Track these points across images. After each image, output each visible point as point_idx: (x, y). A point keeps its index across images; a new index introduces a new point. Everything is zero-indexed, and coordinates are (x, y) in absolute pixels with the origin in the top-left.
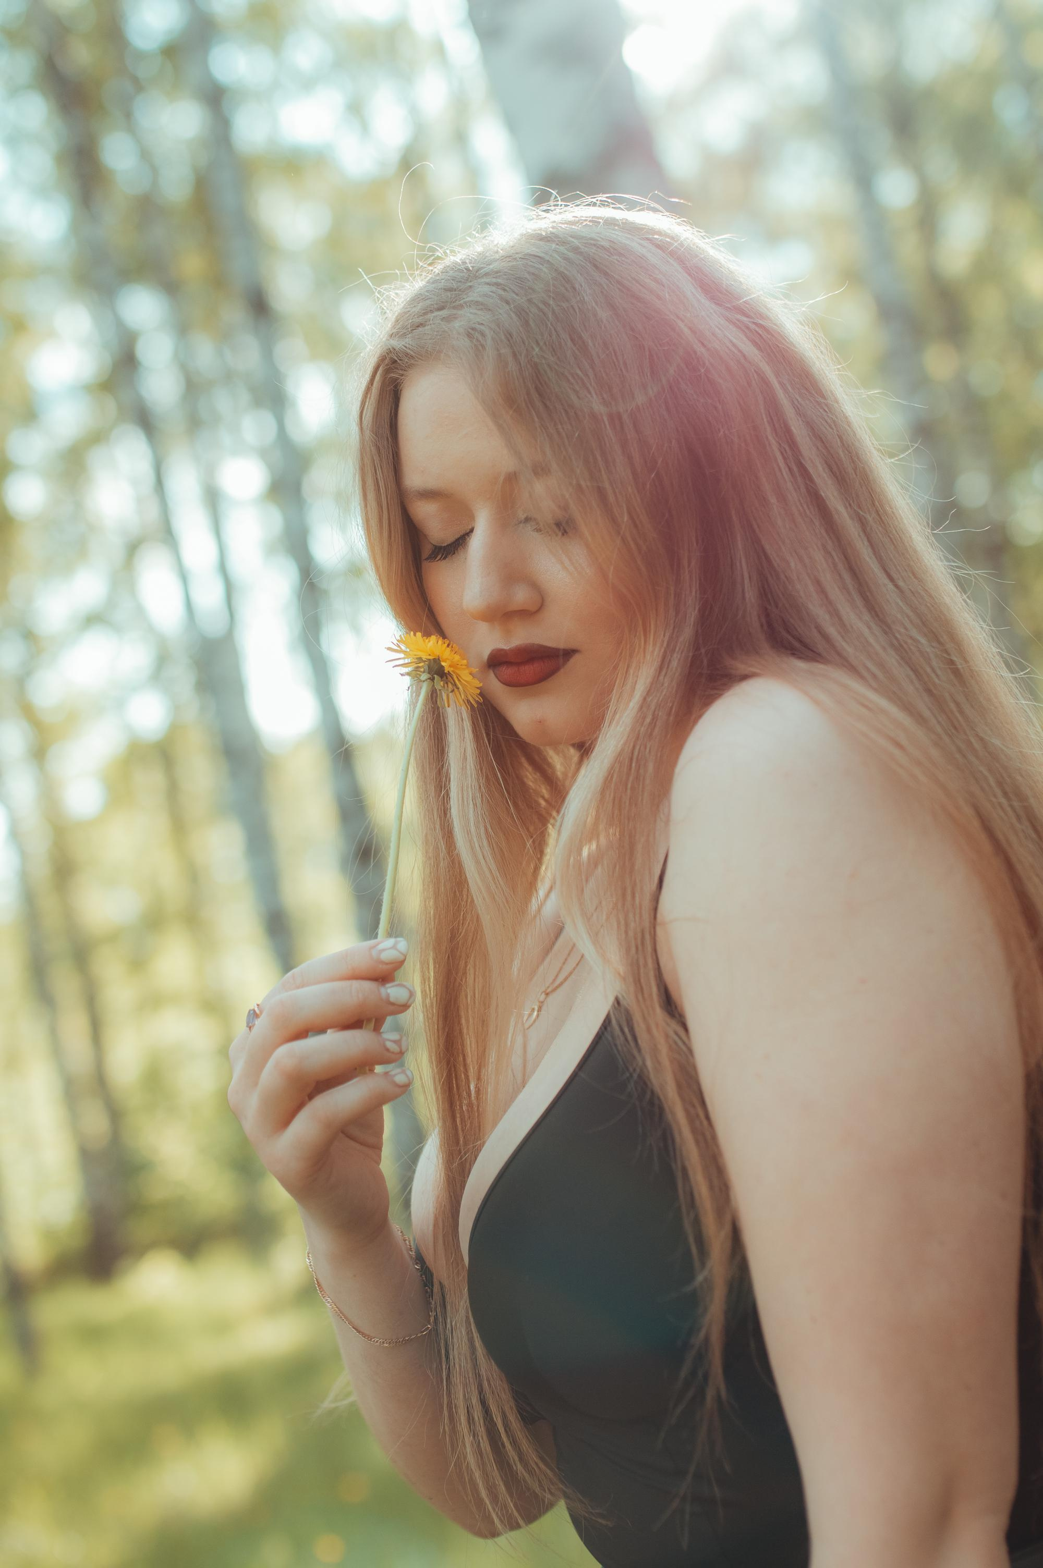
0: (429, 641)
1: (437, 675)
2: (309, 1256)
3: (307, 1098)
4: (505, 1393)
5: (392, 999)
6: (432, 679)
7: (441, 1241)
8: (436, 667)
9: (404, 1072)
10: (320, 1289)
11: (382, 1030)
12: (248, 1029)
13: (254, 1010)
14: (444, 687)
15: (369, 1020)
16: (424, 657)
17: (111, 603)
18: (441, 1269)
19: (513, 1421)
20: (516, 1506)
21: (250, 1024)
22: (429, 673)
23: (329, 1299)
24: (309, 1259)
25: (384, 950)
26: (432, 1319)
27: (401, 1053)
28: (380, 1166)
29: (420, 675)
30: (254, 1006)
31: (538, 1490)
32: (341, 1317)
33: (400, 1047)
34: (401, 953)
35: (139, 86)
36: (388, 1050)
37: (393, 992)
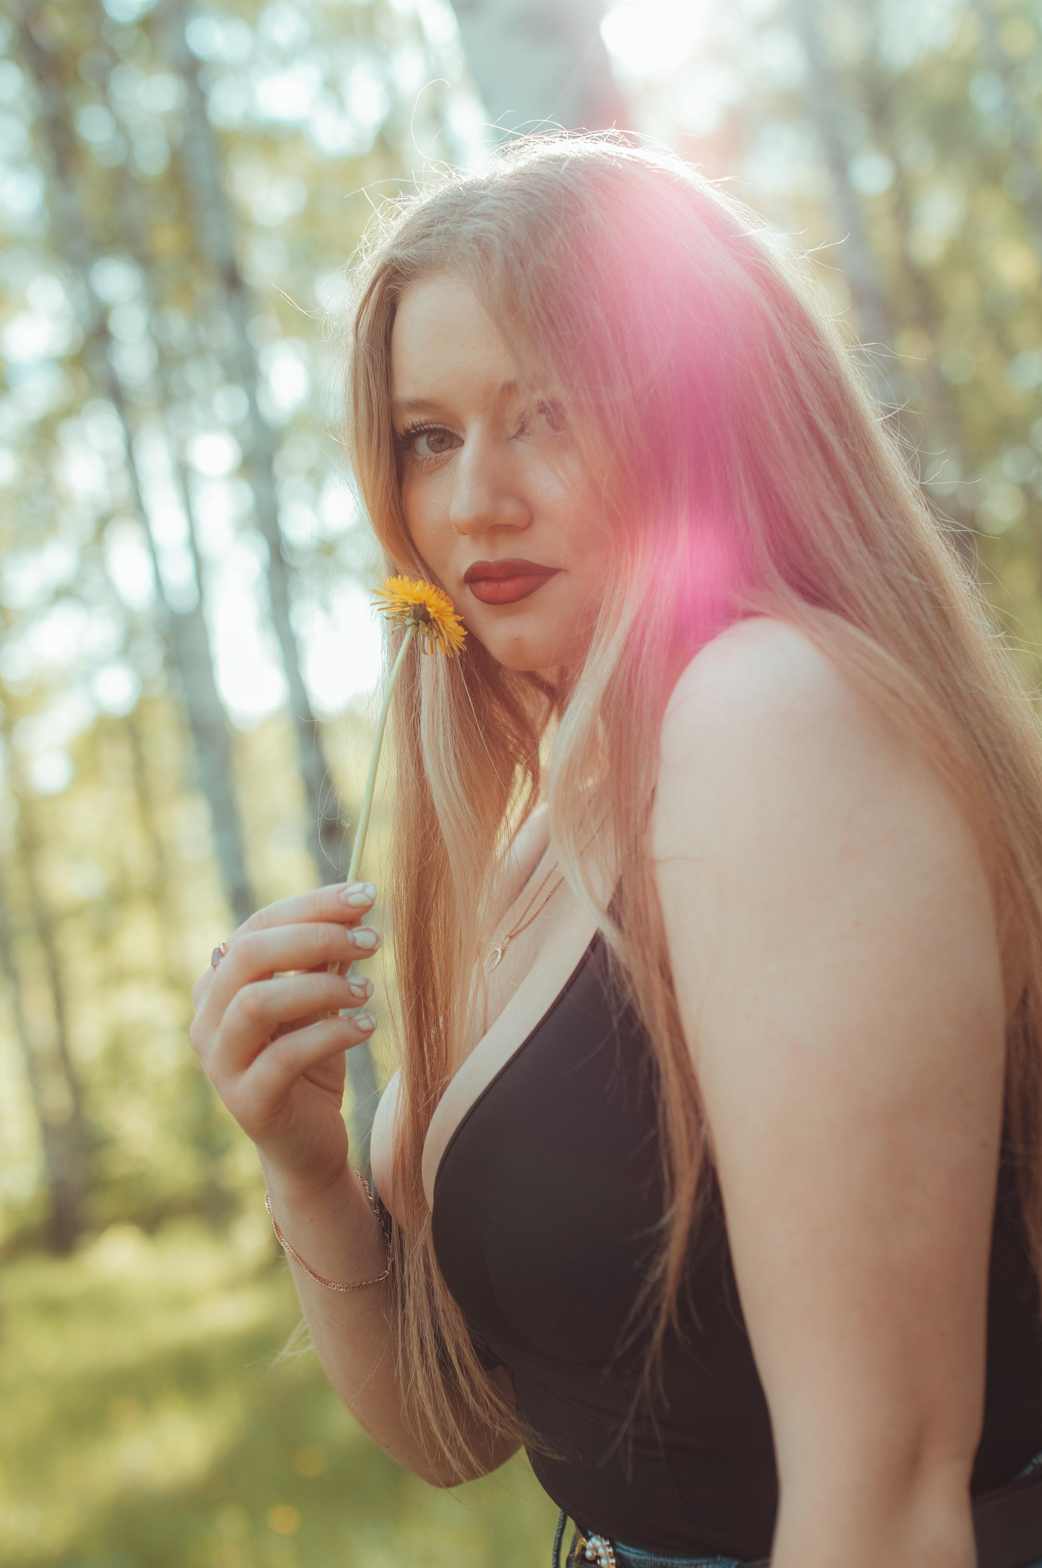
0: (416, 586)
1: (422, 620)
2: (267, 1200)
3: (269, 1039)
4: (460, 1326)
5: (358, 943)
6: (417, 625)
7: (400, 1184)
8: (421, 613)
9: (367, 1017)
10: (278, 1233)
11: (346, 975)
12: (213, 967)
13: (219, 949)
14: (428, 632)
15: (334, 963)
16: (410, 602)
17: (81, 578)
18: (400, 1212)
19: (467, 1353)
20: (464, 1438)
21: (215, 963)
22: (414, 618)
23: (286, 1243)
24: (268, 1203)
25: (352, 894)
26: (389, 1266)
27: (366, 998)
28: (341, 1111)
29: (405, 620)
30: (220, 945)
31: (489, 1422)
32: (298, 1261)
33: (365, 992)
34: (369, 897)
35: (115, 59)
36: (352, 994)
37: (360, 936)
